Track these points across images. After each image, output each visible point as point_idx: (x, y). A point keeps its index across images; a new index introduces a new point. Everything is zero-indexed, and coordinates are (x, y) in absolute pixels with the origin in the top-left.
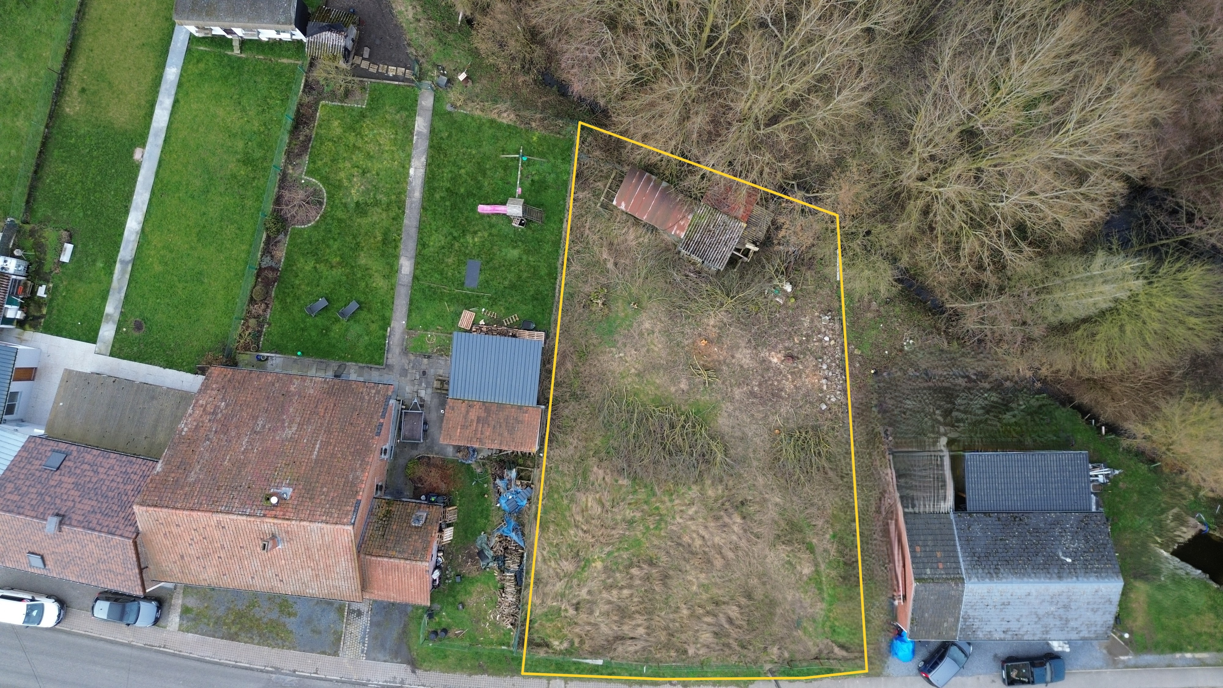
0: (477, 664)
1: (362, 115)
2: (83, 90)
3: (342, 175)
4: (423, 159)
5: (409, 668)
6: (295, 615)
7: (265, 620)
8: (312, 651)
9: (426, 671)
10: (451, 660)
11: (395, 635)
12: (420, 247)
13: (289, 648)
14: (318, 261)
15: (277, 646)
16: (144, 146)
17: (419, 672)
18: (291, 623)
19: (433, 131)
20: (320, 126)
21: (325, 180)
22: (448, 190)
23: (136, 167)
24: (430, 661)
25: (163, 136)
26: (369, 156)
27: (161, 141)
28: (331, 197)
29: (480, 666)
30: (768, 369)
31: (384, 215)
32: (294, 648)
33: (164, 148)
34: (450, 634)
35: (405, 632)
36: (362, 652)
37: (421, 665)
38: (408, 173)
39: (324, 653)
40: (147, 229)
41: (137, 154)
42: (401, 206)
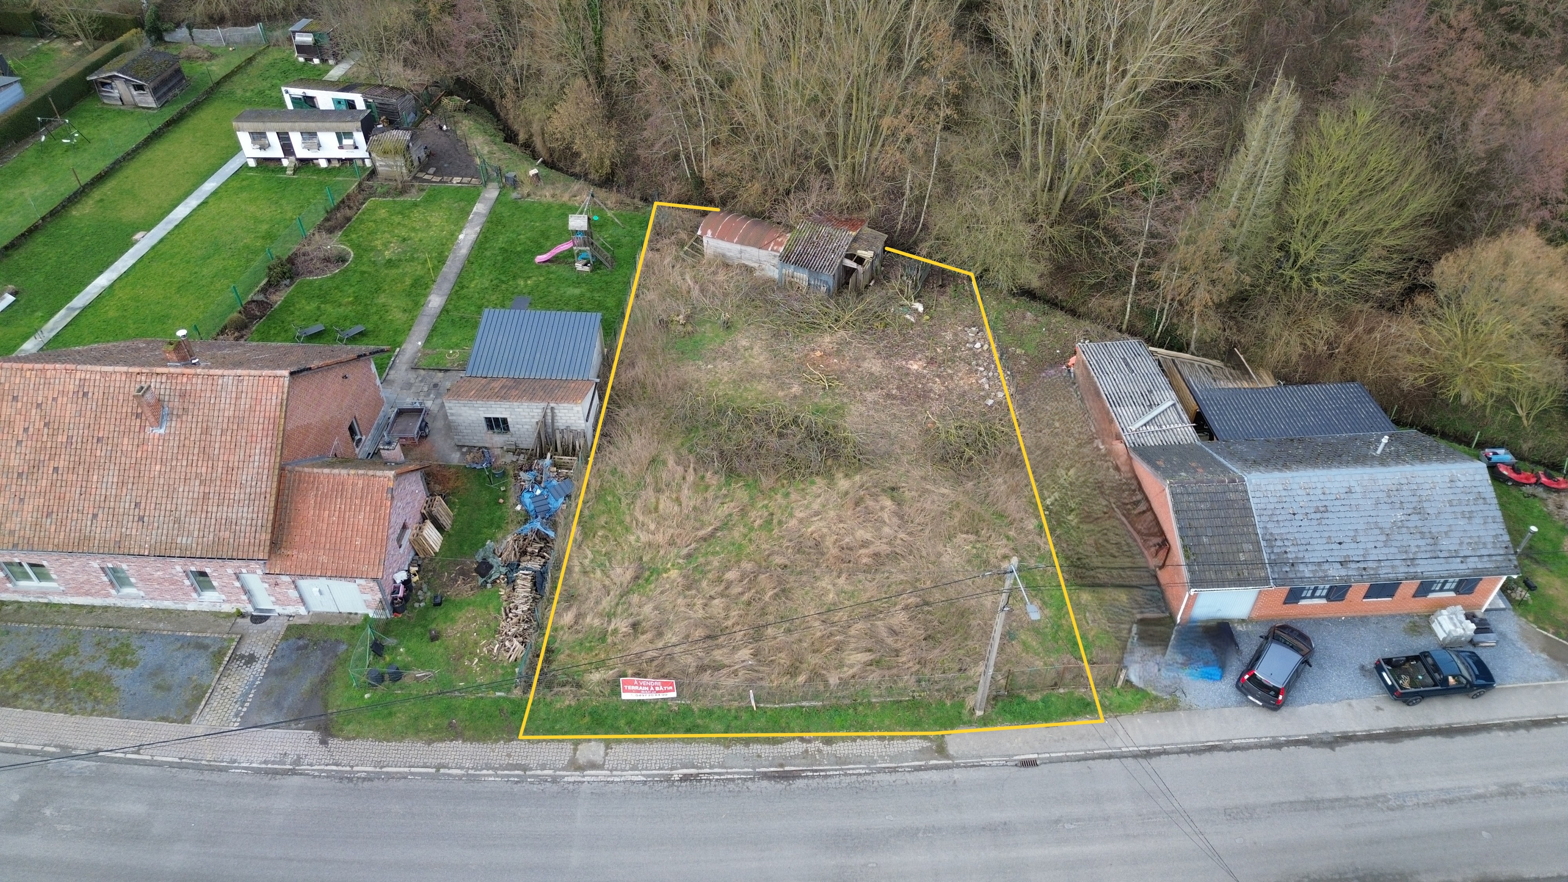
0: (446, 722)
1: (415, 205)
2: (102, 200)
3: (378, 242)
4: (478, 229)
5: (316, 737)
6: (133, 664)
7: (76, 674)
8: (143, 716)
9: (348, 739)
10: (400, 719)
11: (306, 686)
12: (457, 288)
13: (103, 714)
14: (322, 303)
15: (83, 711)
16: (149, 230)
17: (333, 742)
18: (121, 676)
19: (492, 211)
20: (364, 213)
21: (357, 247)
22: (501, 249)
23: (130, 244)
24: (360, 723)
25: (177, 223)
26: (414, 229)
27: (171, 227)
28: (358, 257)
29: (450, 725)
30: (908, 374)
31: (419, 267)
32: (111, 714)
33: (173, 230)
34: (406, 680)
35: (325, 681)
36: (236, 715)
37: (341, 730)
38: (457, 238)
39: (164, 719)
40: (117, 286)
41: (138, 236)
42: (442, 260)
